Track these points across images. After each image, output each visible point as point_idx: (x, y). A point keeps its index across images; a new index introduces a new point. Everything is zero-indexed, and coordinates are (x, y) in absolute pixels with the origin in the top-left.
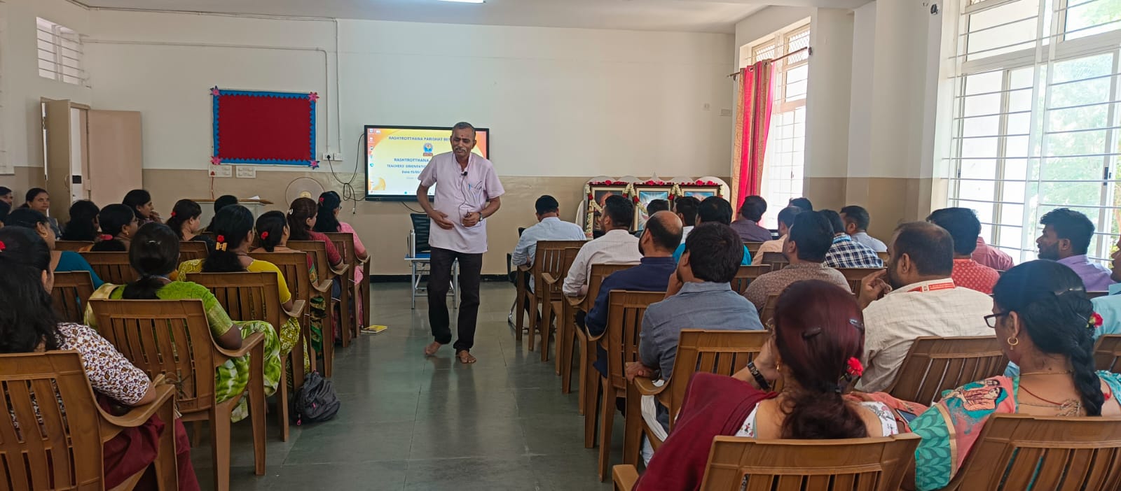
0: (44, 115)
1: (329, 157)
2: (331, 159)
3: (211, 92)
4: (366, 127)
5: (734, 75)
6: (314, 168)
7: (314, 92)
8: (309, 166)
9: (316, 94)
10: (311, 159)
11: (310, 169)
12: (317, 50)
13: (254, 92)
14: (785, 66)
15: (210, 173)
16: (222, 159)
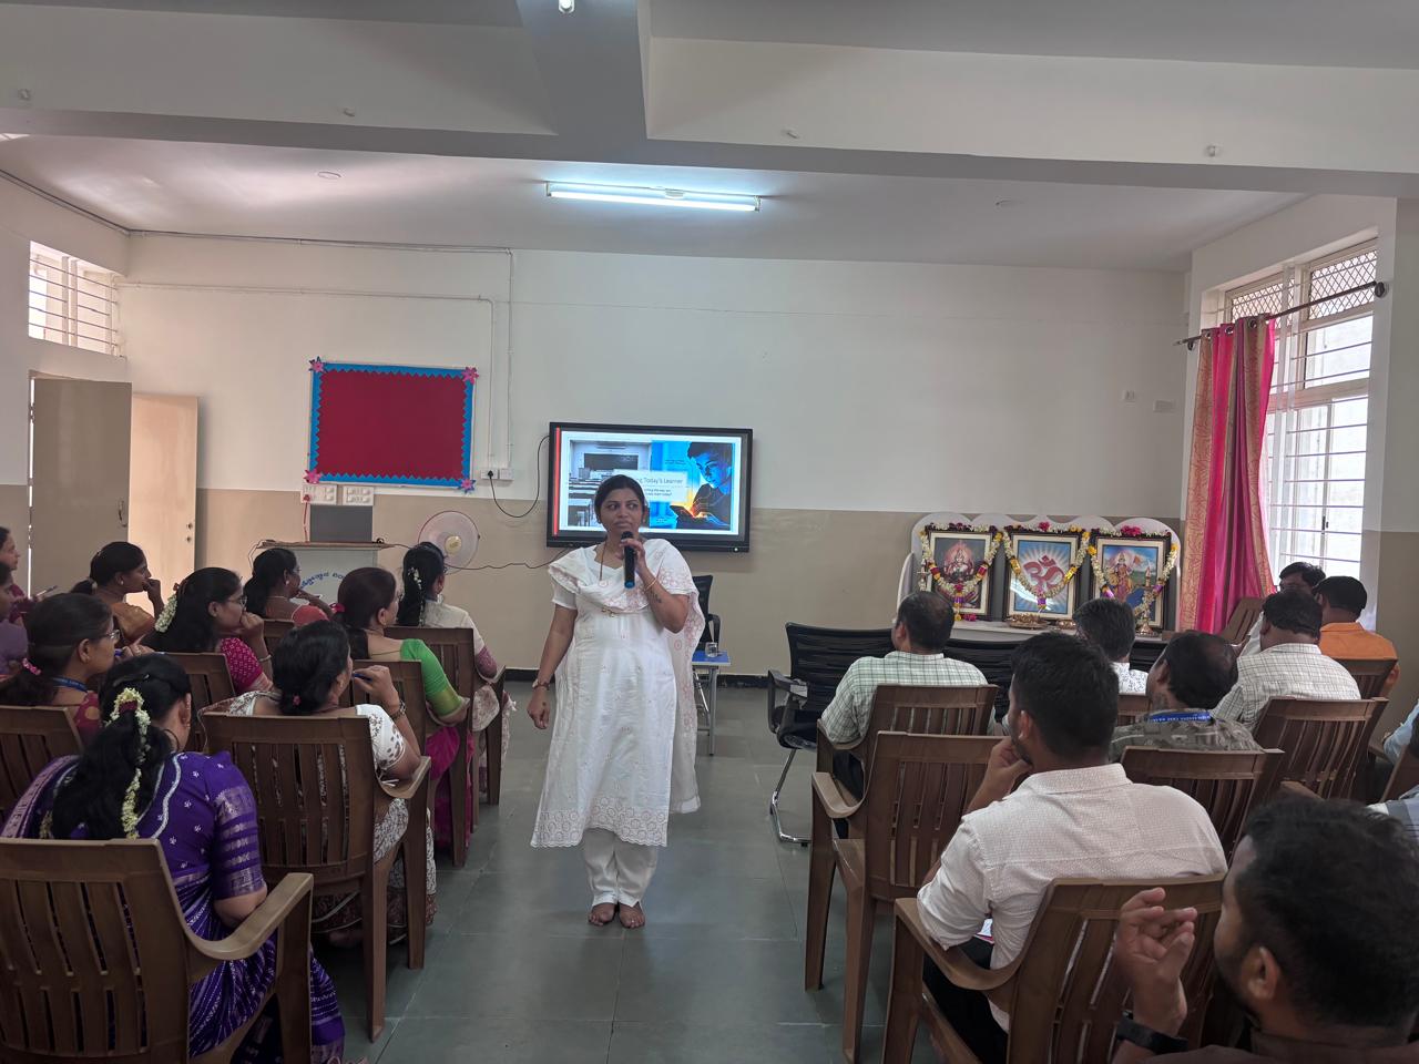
0: (32, 401)
1: (490, 474)
2: (494, 477)
3: (310, 366)
4: (553, 426)
5: (1191, 343)
6: (466, 492)
7: (471, 367)
8: (460, 488)
9: (474, 369)
10: (462, 476)
11: (460, 494)
12: (479, 299)
13: (377, 367)
14: (1307, 324)
15: (302, 497)
16: (322, 474)
